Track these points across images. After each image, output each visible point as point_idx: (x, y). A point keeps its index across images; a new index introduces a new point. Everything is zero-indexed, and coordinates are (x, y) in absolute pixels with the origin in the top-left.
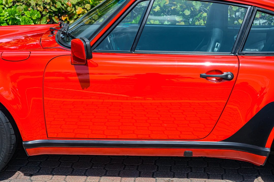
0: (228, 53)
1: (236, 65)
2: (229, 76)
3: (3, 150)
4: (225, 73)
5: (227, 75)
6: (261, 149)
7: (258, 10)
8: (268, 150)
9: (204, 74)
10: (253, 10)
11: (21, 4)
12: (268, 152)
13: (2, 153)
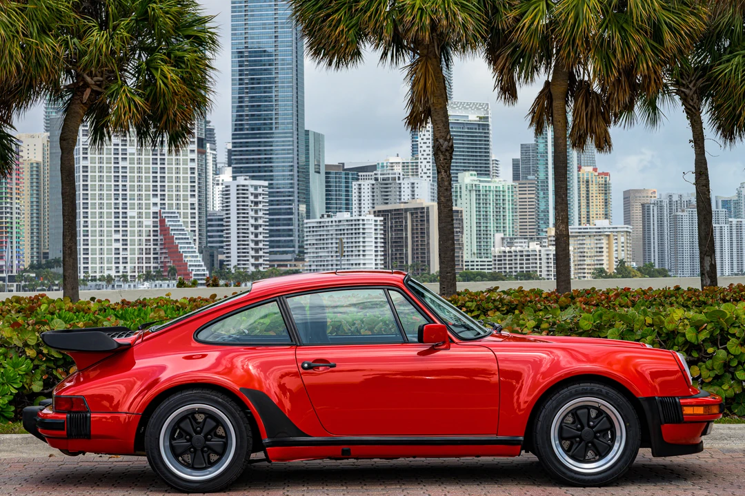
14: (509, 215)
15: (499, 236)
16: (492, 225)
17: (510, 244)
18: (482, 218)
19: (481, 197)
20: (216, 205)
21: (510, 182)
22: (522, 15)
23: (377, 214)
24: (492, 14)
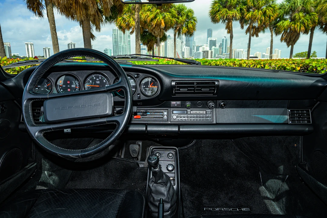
14: (218, 52)
15: (217, 54)
16: (216, 53)
17: (218, 55)
18: (215, 52)
19: (215, 49)
20: (183, 51)
21: (219, 48)
22: (247, 14)
23: (202, 51)
24: (242, 14)
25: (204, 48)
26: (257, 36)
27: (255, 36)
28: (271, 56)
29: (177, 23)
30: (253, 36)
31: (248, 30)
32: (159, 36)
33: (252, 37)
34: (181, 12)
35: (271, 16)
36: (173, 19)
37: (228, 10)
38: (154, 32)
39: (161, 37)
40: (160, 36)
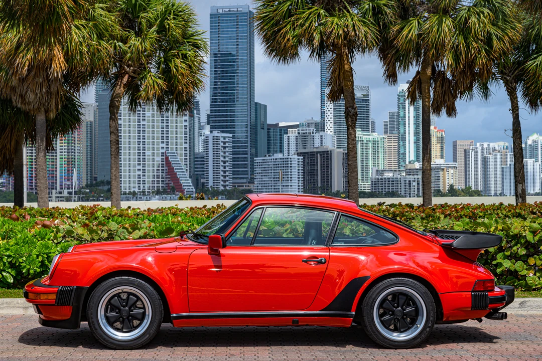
0: (322, 246)
1: (328, 254)
2: (323, 261)
3: (156, 320)
4: (320, 259)
5: (322, 260)
6: (349, 313)
7: (342, 215)
8: (354, 313)
9: (305, 259)
10: (339, 215)
11: (73, 239)
12: (353, 315)
13: (155, 323)
14: (381, 156)
15: (375, 169)
16: (370, 162)
17: (382, 174)
20: (199, 148)
21: (382, 135)
22: (402, 29)
23: (299, 154)
24: (383, 28)
25: (309, 139)
26: (451, 111)
27: (444, 112)
28: (520, 191)
29: (120, 57)
30: (437, 111)
31: (416, 89)
32: (43, 113)
33: (433, 118)
34: (138, 17)
35: (494, 37)
36: (103, 43)
37: (327, 10)
38: (22, 97)
39: (52, 115)
40: (47, 112)
